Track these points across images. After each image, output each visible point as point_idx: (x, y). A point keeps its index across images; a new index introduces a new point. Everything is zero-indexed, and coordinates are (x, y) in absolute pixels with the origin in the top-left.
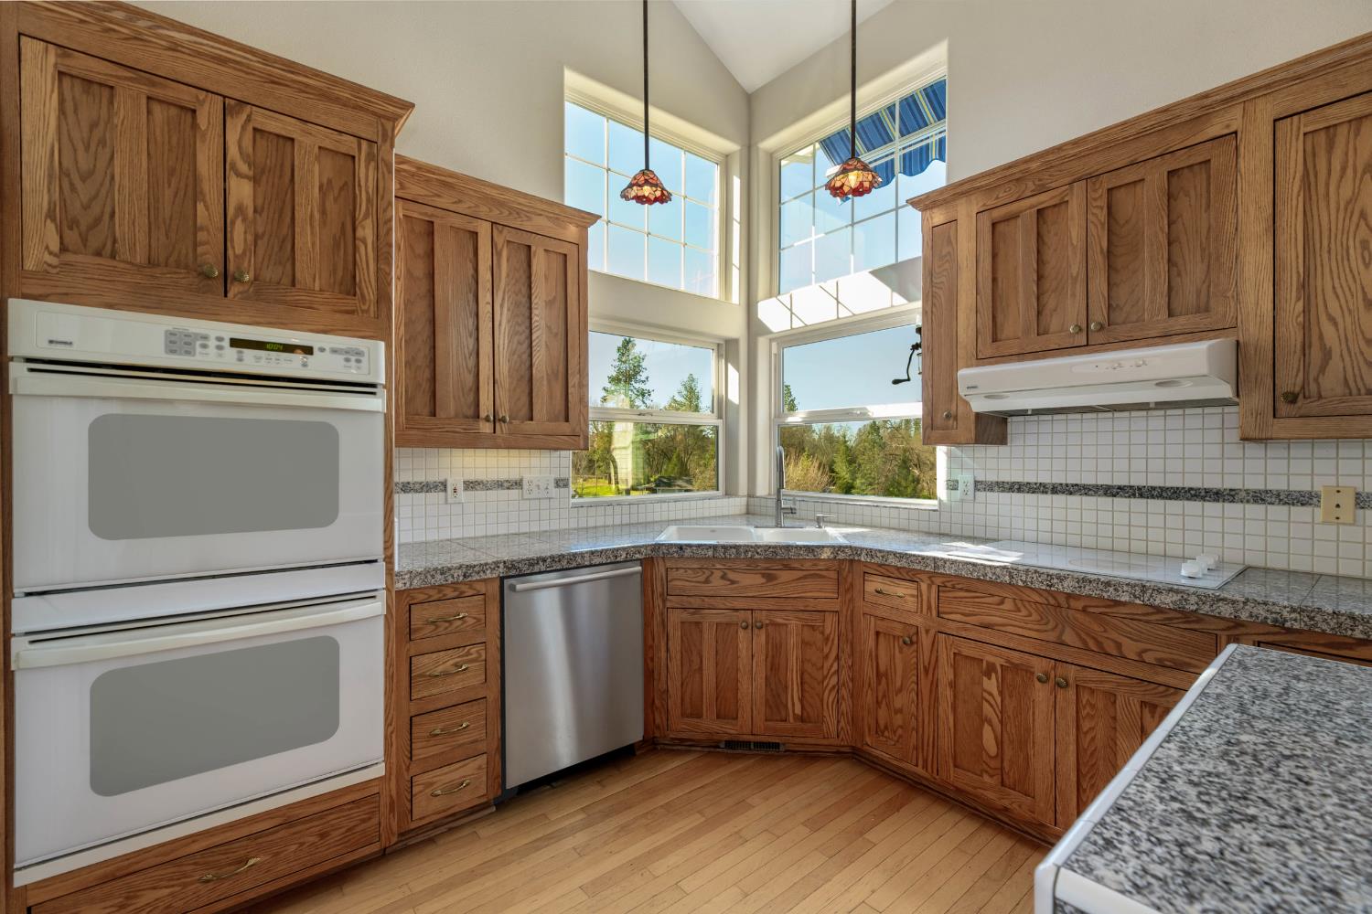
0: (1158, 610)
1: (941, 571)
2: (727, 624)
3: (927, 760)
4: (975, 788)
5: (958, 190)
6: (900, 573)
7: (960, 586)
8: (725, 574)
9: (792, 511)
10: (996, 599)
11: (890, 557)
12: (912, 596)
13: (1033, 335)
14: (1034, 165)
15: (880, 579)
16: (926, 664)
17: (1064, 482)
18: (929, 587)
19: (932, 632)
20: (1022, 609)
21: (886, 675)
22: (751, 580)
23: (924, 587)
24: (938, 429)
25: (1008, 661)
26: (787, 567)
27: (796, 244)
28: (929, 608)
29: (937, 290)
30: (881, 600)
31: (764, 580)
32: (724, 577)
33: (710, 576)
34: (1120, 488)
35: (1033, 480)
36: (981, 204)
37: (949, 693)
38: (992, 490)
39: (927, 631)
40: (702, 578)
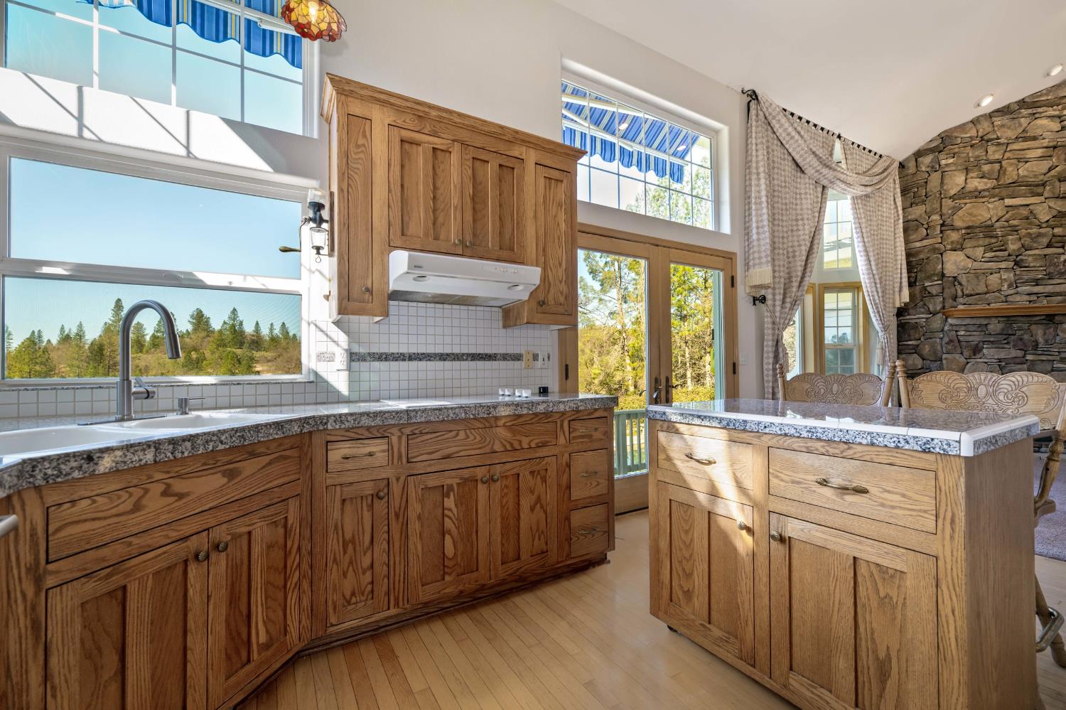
0: (536, 415)
1: (414, 421)
2: (169, 568)
3: (398, 598)
4: (439, 592)
5: (376, 95)
6: (370, 433)
7: (426, 431)
8: (168, 486)
9: (148, 395)
10: (453, 433)
11: (363, 418)
12: (384, 451)
13: (431, 239)
14: (434, 113)
15: (347, 444)
16: (397, 510)
17: (416, 352)
18: (400, 438)
19: (403, 478)
20: (470, 435)
21: (353, 541)
22: (210, 484)
23: (394, 439)
24: (354, 301)
25: (461, 479)
26: (253, 455)
27: (58, 14)
28: (400, 457)
29: (352, 173)
30: (349, 465)
31: (225, 480)
32: (165, 493)
33: (143, 496)
34: (447, 355)
35: (395, 351)
36: (391, 119)
37: (417, 525)
38: (365, 360)
39: (398, 479)
40: (128, 505)
